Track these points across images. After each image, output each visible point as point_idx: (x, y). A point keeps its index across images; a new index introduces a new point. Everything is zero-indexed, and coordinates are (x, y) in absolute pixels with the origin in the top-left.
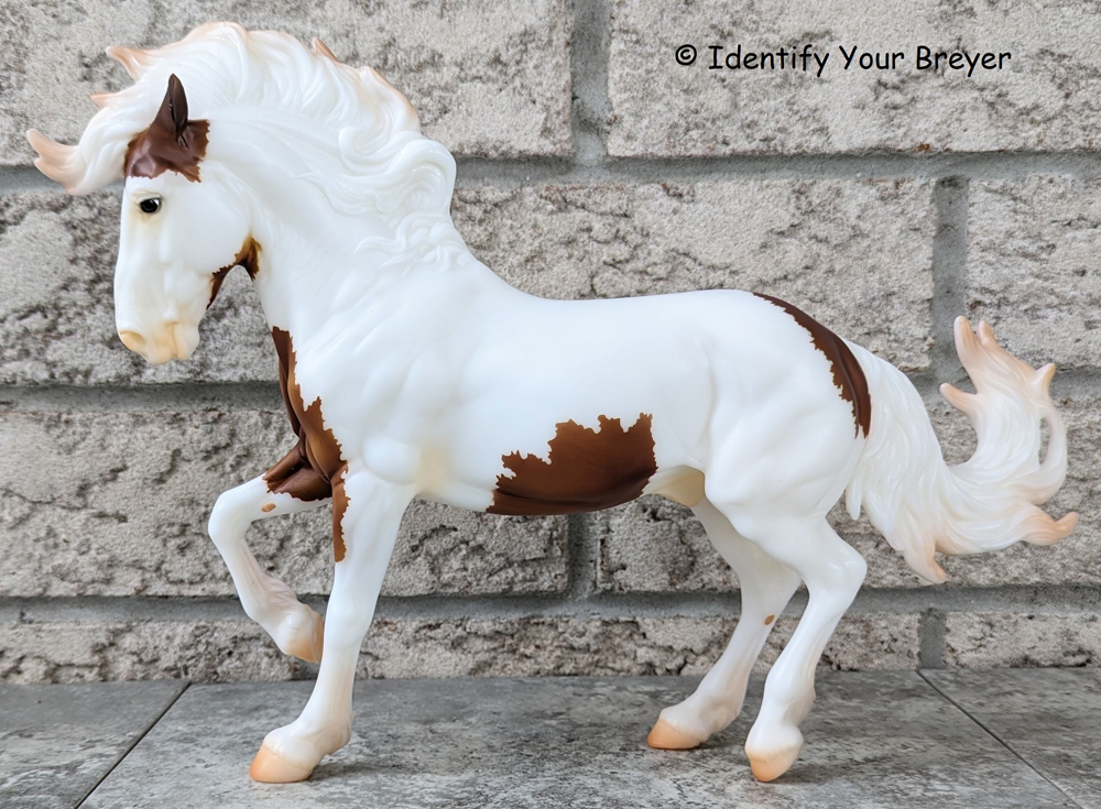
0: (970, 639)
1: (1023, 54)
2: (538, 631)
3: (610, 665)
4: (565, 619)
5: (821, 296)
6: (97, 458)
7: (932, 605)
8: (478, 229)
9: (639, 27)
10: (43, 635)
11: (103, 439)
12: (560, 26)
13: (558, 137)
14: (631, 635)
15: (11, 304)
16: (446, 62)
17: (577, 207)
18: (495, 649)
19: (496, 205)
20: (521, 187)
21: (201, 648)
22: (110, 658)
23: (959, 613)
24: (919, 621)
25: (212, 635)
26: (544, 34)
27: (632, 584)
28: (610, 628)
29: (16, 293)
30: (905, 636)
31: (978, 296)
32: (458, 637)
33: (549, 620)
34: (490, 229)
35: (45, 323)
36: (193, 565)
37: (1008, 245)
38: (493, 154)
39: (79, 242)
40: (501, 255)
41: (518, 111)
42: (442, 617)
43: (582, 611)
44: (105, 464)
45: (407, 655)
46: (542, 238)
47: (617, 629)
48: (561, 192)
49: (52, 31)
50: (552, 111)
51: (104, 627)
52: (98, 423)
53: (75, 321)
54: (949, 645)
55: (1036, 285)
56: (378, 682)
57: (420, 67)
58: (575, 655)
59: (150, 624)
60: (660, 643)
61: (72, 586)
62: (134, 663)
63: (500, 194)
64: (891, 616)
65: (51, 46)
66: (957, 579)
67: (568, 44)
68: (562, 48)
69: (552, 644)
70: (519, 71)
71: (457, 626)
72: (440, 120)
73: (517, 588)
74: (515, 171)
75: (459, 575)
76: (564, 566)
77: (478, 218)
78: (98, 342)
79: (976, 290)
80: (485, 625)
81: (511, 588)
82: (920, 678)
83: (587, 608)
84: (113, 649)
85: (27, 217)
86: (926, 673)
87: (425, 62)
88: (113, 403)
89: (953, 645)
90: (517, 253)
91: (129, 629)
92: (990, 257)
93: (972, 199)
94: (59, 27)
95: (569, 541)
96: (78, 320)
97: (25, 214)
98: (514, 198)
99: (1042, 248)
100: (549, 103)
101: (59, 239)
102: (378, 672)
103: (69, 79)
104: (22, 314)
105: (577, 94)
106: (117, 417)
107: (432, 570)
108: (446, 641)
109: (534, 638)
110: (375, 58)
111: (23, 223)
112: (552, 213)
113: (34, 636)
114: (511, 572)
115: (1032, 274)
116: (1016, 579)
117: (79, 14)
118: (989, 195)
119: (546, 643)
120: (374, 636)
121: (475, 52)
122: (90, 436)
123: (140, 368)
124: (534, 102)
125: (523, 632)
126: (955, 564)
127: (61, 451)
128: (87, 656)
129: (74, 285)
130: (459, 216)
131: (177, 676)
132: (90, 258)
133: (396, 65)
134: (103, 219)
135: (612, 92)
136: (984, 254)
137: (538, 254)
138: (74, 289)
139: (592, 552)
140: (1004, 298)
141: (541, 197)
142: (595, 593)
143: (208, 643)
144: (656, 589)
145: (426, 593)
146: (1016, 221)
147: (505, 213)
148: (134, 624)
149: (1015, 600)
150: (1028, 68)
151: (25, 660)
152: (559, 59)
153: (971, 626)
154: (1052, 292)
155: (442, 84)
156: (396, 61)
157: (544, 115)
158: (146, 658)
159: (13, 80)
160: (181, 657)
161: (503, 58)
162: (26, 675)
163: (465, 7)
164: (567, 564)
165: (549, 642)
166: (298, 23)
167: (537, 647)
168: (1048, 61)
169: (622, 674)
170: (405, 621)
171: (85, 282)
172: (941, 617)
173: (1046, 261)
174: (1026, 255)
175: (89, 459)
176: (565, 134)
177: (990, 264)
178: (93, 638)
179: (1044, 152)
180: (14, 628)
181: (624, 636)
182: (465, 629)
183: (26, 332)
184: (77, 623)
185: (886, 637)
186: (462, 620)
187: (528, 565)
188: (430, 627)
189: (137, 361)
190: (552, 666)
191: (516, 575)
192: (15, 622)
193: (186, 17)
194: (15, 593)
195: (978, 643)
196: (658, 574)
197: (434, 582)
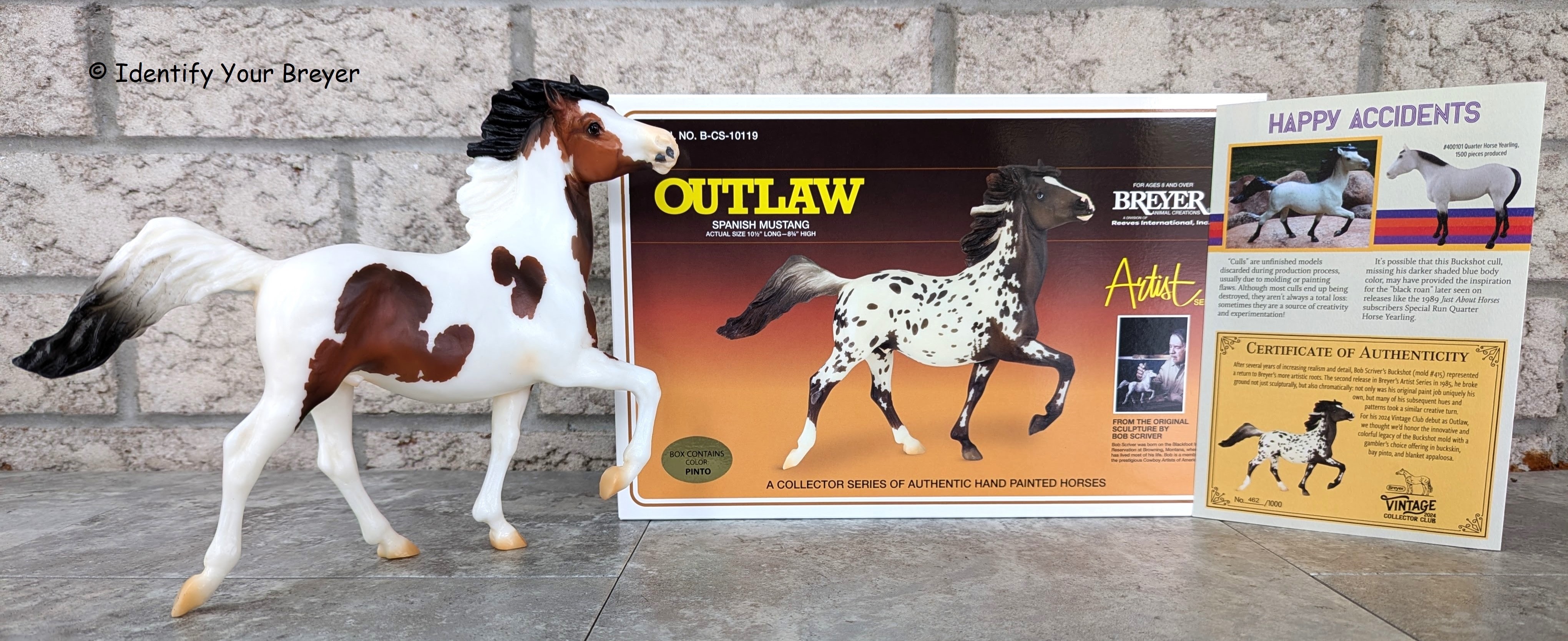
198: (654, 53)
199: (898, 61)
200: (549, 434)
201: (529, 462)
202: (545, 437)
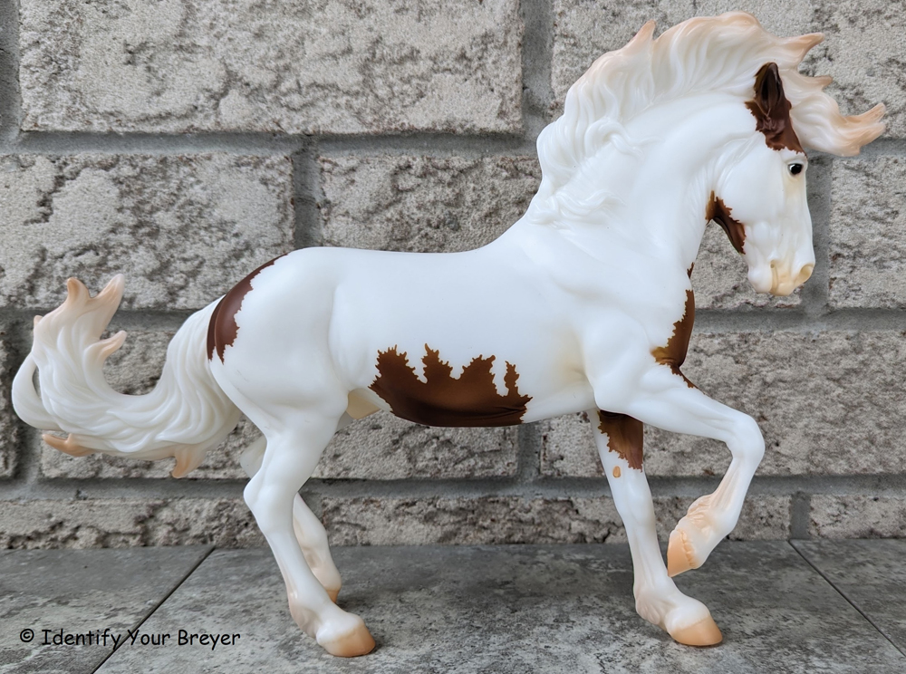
0: (829, 515)
1: (875, 62)
2: (493, 508)
3: (550, 534)
4: (515, 498)
5: (717, 247)
6: (140, 368)
7: (800, 489)
8: (448, 191)
9: (576, 33)
10: (95, 509)
11: (144, 353)
12: (513, 31)
13: (511, 118)
14: (566, 511)
15: (69, 243)
16: (423, 57)
17: (526, 175)
18: (459, 522)
19: (461, 171)
20: (482, 159)
21: (224, 520)
22: (151, 527)
23: (820, 495)
24: (790, 502)
25: (232, 510)
26: (500, 37)
27: (568, 471)
28: (550, 506)
29: (73, 235)
30: (779, 513)
31: (838, 250)
32: (430, 512)
33: (502, 499)
34: (457, 191)
35: (96, 259)
36: (217, 454)
37: (862, 211)
38: (459, 130)
39: (125, 194)
40: (466, 211)
41: (479, 97)
42: (417, 496)
43: (528, 492)
44: (145, 373)
45: (389, 527)
46: (498, 198)
47: (556, 507)
48: (513, 162)
49: (102, 24)
50: (507, 98)
51: (145, 503)
52: (140, 340)
53: (122, 258)
54: (812, 520)
55: (883, 242)
56: (364, 549)
57: (402, 61)
58: (522, 526)
59: (182, 501)
60: (589, 517)
61: (119, 470)
62: (169, 532)
63: (465, 163)
64: (769, 498)
65: (101, 36)
66: (820, 469)
67: (520, 45)
68: (515, 48)
69: (504, 518)
70: (480, 65)
71: (429, 504)
72: (417, 103)
73: (477, 474)
74: (477, 145)
75: (431, 464)
76: (514, 456)
77: (447, 181)
78: (140, 275)
79: (837, 245)
80: (451, 503)
81: (472, 474)
82: (791, 548)
83: (532, 489)
84: (153, 520)
85: (82, 174)
86: (796, 543)
87: (406, 56)
88: (153, 324)
89: (816, 520)
90: (478, 210)
91: (166, 505)
92: (848, 220)
93: (835, 174)
94: (108, 21)
95: (519, 437)
96: (124, 258)
97: (80, 171)
98: (476, 166)
99: (888, 213)
100: (504, 91)
101: (108, 192)
102: (365, 540)
103: (116, 62)
104: (78, 251)
105: (527, 85)
106: (156, 335)
107: (410, 459)
108: (420, 516)
109: (490, 513)
110: (365, 52)
111: (78, 178)
112: (506, 178)
113: (87, 510)
114: (472, 462)
115: (880, 234)
116: (865, 469)
117: (124, 10)
118: (848, 171)
119: (500, 517)
120: (362, 511)
121: (445, 49)
122: (134, 351)
123: (174, 296)
124: (492, 90)
125: (482, 508)
126: (818, 458)
127: (110, 362)
128: (131, 526)
129: (120, 229)
130: (432, 179)
131: (204, 542)
132: (133, 208)
133: (382, 58)
134: (145, 176)
135: (554, 84)
136: (843, 217)
137: (495, 211)
138: (121, 233)
139: (537, 446)
140: (859, 252)
141: (498, 166)
142: (539, 477)
143: (229, 517)
144: (587, 475)
145: (404, 477)
146: (868, 192)
147: (469, 178)
148: (170, 500)
149: (863, 486)
150: (879, 73)
151: (81, 529)
152: (512, 56)
153: (830, 506)
154: (895, 248)
155: (419, 74)
156: (383, 55)
157: (500, 101)
158: (179, 527)
159: (70, 63)
160: (207, 528)
161: (468, 55)
162: (81, 541)
163: (438, 14)
164: (517, 455)
165: (503, 516)
166: (304, 23)
167: (493, 520)
168: (895, 68)
169: (559, 541)
170: (387, 500)
171: (130, 227)
172: (807, 498)
173: (891, 224)
174: (875, 219)
175: (133, 369)
176: (517, 116)
177: (848, 225)
178: (136, 512)
179: (891, 139)
180: (71, 504)
181: (561, 512)
182: (435, 506)
183: (81, 266)
184: (123, 499)
185: (764, 514)
186: (433, 499)
187: (486, 456)
188: (407, 505)
189: (172, 291)
190: (504, 536)
191: (476, 464)
192: (72, 499)
193: (212, 15)
194: (72, 475)
195: (835, 519)
196: (588, 463)
197: (411, 469)
198: (171, 27)
199: (479, 40)
200: (51, 504)
201: (29, 538)
202: (48, 507)
